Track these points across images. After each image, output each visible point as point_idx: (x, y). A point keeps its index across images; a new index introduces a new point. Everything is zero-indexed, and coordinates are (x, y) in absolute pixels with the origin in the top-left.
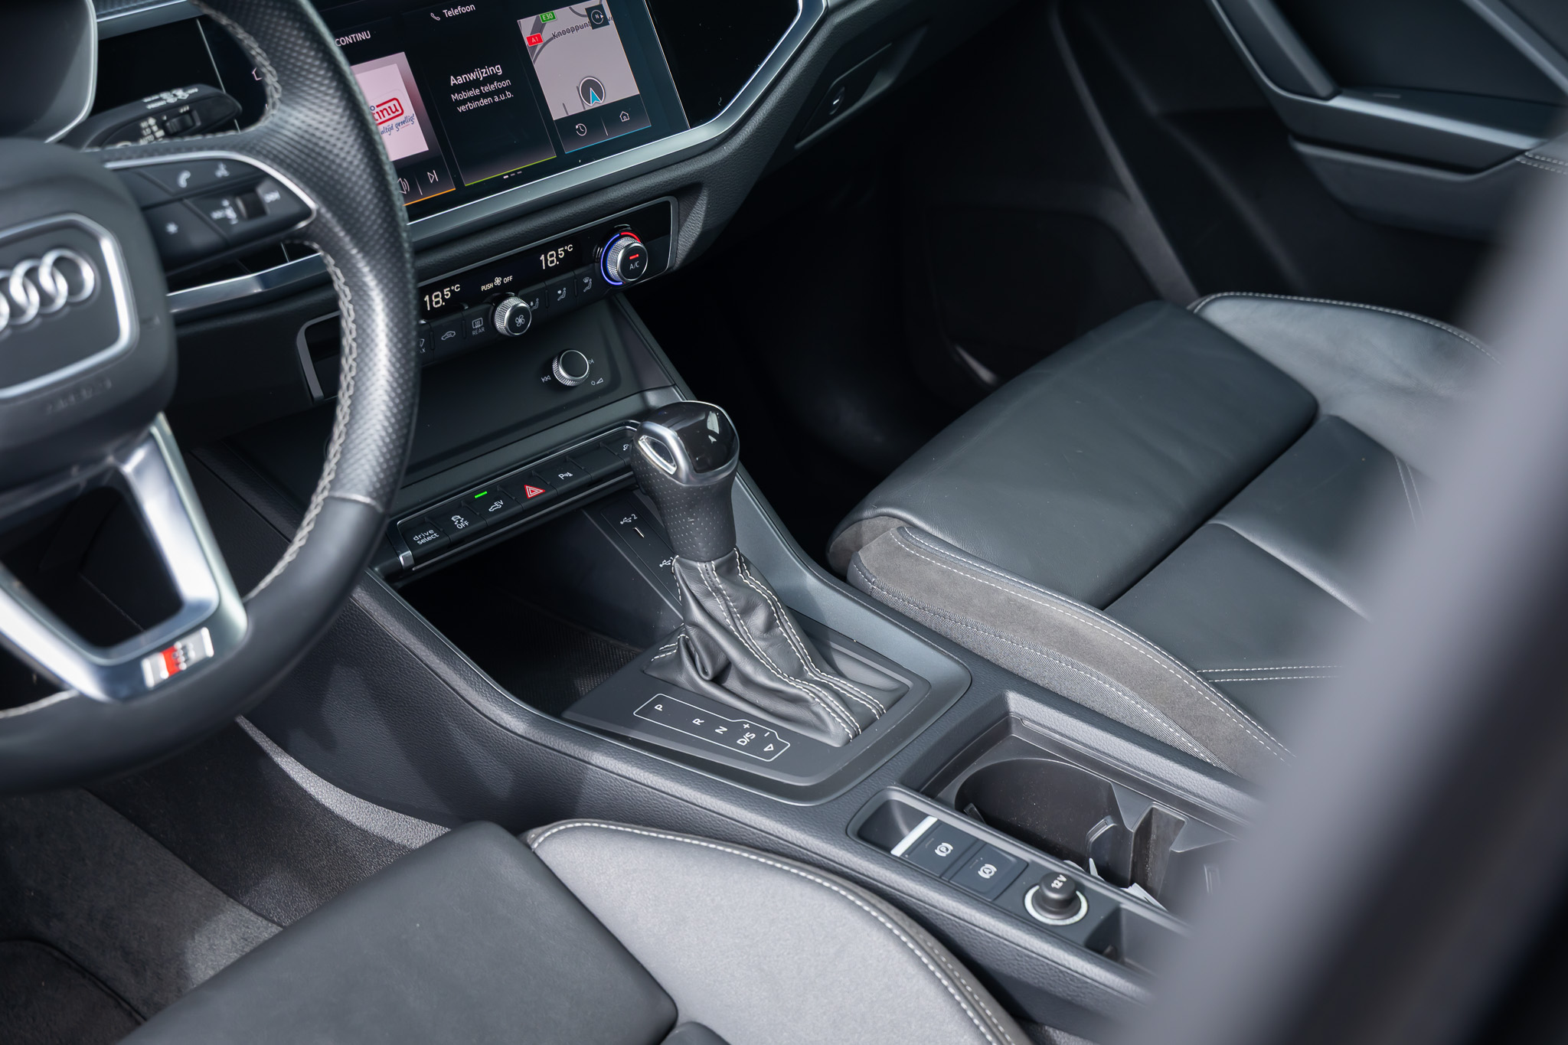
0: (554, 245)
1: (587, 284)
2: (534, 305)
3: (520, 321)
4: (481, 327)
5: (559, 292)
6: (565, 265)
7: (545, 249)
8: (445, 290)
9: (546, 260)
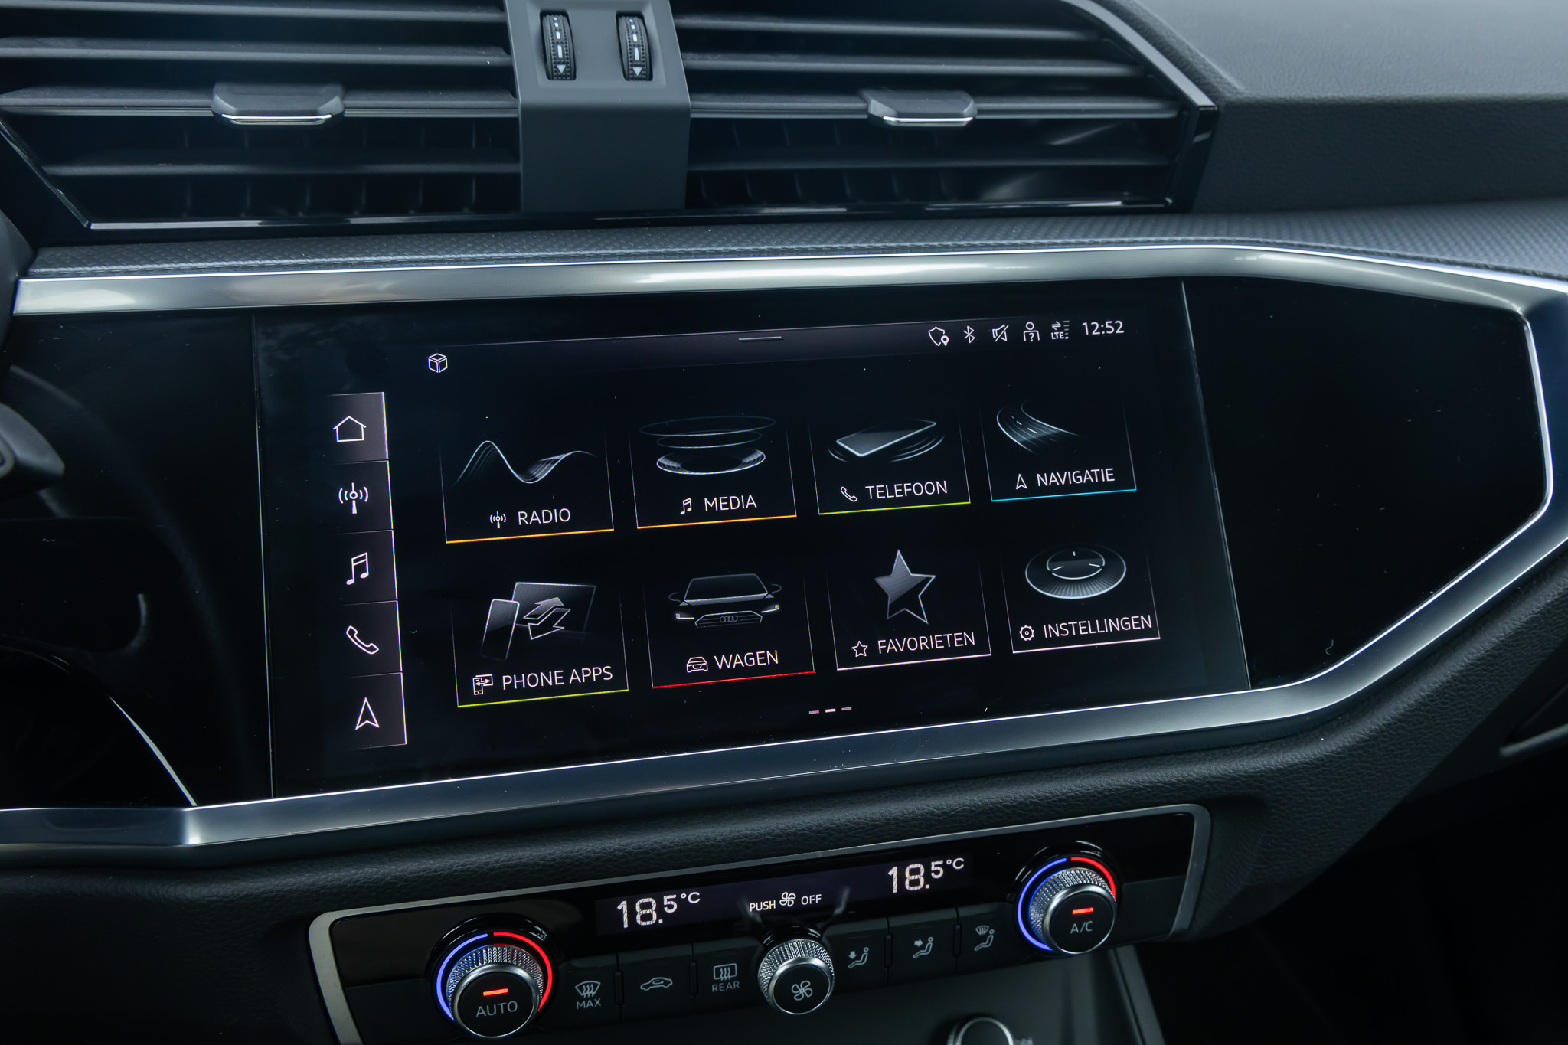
0: (924, 854)
1: (984, 938)
2: (857, 958)
3: (802, 990)
4: (732, 981)
5: (919, 943)
6: (937, 896)
7: (902, 857)
8: (666, 898)
9: (902, 878)
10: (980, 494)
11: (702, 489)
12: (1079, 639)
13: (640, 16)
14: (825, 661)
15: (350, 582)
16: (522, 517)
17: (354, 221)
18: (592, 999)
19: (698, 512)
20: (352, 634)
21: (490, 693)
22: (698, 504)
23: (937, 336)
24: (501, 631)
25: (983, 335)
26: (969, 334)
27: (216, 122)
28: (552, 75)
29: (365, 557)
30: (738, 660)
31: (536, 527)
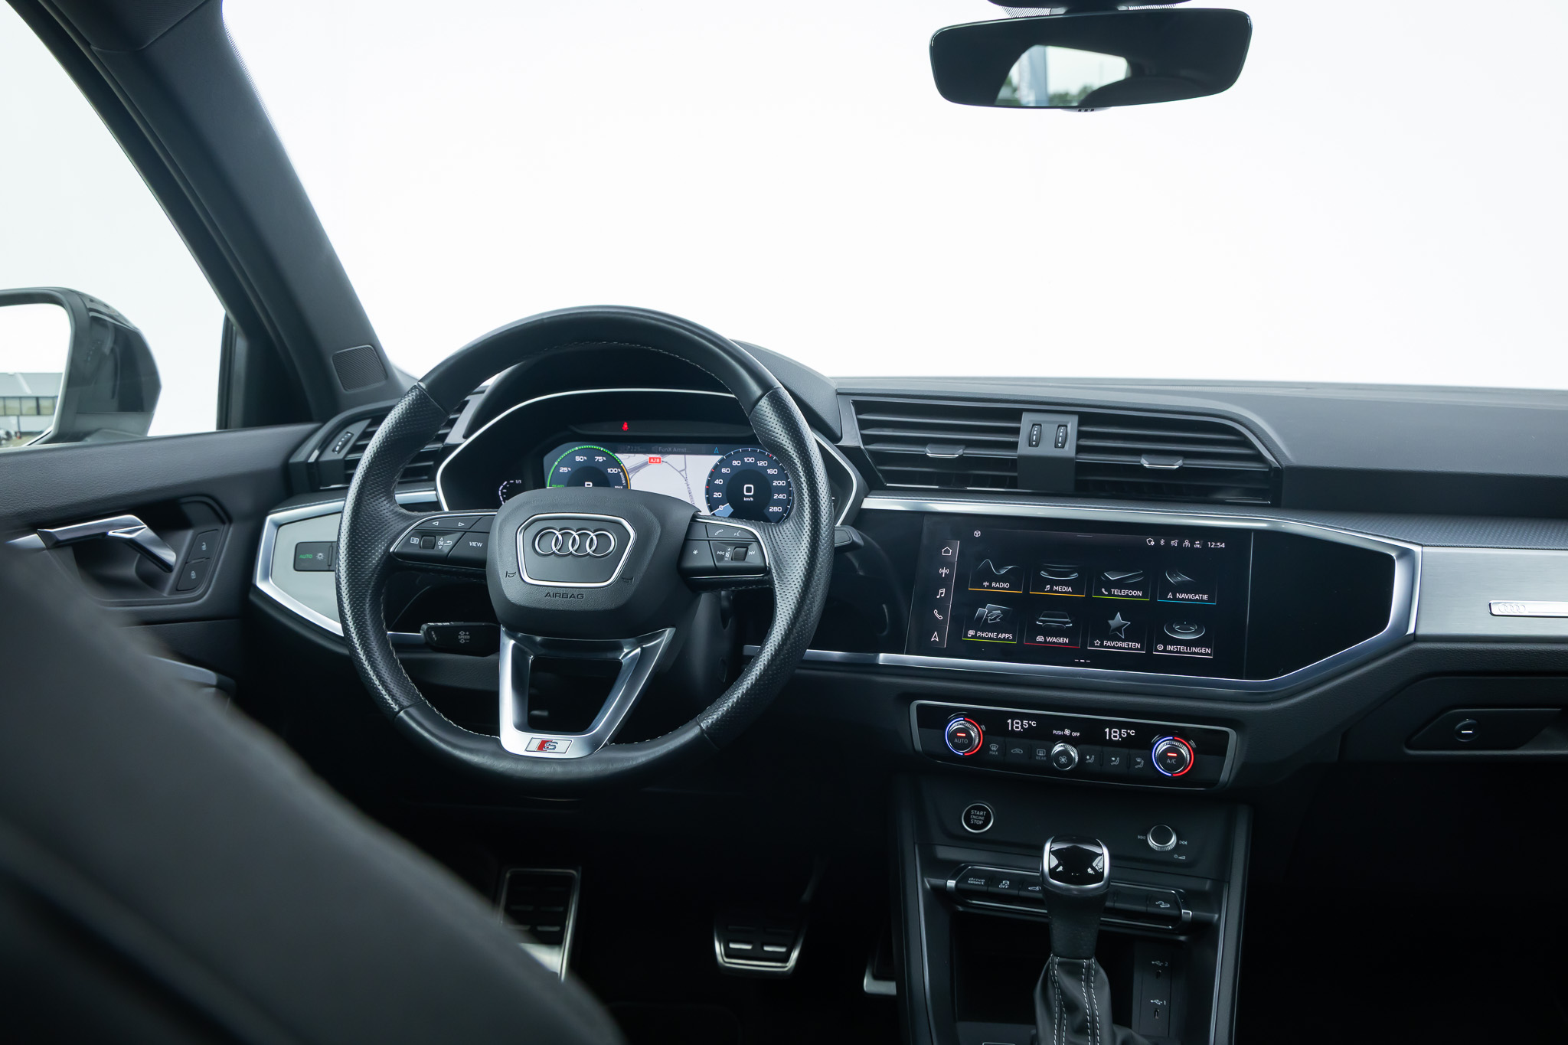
0: (1120, 726)
1: (1139, 763)
2: (1090, 759)
3: (1063, 760)
4: (1043, 756)
5: (1113, 759)
6: (1126, 742)
7: (1110, 724)
8: (1024, 721)
9: (1110, 733)
10: (1153, 598)
11: (1053, 583)
12: (1180, 652)
13: (1066, 426)
14: (1084, 645)
15: (938, 597)
16: (994, 584)
17: (968, 488)
18: (995, 751)
19: (1051, 590)
20: (936, 612)
21: (973, 637)
22: (1052, 588)
23: (1150, 541)
24: (980, 618)
25: (1167, 543)
26: (1162, 542)
27: (925, 456)
28: (1030, 445)
29: (944, 590)
30: (1054, 640)
31: (997, 588)
